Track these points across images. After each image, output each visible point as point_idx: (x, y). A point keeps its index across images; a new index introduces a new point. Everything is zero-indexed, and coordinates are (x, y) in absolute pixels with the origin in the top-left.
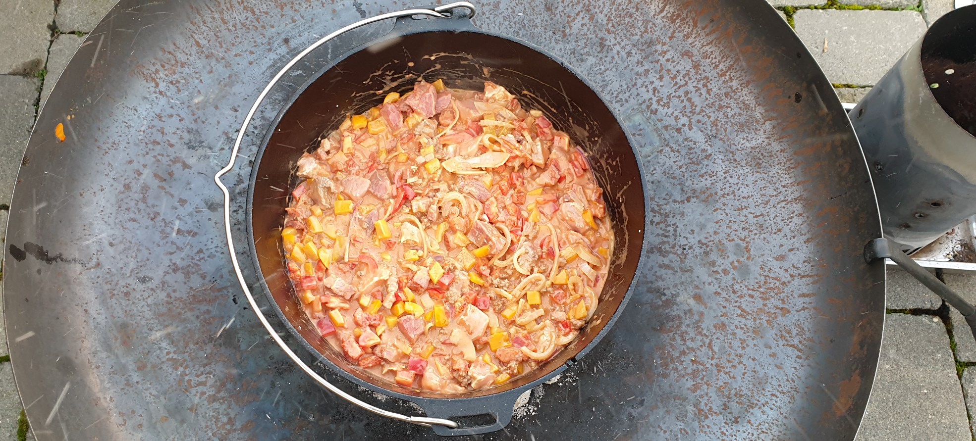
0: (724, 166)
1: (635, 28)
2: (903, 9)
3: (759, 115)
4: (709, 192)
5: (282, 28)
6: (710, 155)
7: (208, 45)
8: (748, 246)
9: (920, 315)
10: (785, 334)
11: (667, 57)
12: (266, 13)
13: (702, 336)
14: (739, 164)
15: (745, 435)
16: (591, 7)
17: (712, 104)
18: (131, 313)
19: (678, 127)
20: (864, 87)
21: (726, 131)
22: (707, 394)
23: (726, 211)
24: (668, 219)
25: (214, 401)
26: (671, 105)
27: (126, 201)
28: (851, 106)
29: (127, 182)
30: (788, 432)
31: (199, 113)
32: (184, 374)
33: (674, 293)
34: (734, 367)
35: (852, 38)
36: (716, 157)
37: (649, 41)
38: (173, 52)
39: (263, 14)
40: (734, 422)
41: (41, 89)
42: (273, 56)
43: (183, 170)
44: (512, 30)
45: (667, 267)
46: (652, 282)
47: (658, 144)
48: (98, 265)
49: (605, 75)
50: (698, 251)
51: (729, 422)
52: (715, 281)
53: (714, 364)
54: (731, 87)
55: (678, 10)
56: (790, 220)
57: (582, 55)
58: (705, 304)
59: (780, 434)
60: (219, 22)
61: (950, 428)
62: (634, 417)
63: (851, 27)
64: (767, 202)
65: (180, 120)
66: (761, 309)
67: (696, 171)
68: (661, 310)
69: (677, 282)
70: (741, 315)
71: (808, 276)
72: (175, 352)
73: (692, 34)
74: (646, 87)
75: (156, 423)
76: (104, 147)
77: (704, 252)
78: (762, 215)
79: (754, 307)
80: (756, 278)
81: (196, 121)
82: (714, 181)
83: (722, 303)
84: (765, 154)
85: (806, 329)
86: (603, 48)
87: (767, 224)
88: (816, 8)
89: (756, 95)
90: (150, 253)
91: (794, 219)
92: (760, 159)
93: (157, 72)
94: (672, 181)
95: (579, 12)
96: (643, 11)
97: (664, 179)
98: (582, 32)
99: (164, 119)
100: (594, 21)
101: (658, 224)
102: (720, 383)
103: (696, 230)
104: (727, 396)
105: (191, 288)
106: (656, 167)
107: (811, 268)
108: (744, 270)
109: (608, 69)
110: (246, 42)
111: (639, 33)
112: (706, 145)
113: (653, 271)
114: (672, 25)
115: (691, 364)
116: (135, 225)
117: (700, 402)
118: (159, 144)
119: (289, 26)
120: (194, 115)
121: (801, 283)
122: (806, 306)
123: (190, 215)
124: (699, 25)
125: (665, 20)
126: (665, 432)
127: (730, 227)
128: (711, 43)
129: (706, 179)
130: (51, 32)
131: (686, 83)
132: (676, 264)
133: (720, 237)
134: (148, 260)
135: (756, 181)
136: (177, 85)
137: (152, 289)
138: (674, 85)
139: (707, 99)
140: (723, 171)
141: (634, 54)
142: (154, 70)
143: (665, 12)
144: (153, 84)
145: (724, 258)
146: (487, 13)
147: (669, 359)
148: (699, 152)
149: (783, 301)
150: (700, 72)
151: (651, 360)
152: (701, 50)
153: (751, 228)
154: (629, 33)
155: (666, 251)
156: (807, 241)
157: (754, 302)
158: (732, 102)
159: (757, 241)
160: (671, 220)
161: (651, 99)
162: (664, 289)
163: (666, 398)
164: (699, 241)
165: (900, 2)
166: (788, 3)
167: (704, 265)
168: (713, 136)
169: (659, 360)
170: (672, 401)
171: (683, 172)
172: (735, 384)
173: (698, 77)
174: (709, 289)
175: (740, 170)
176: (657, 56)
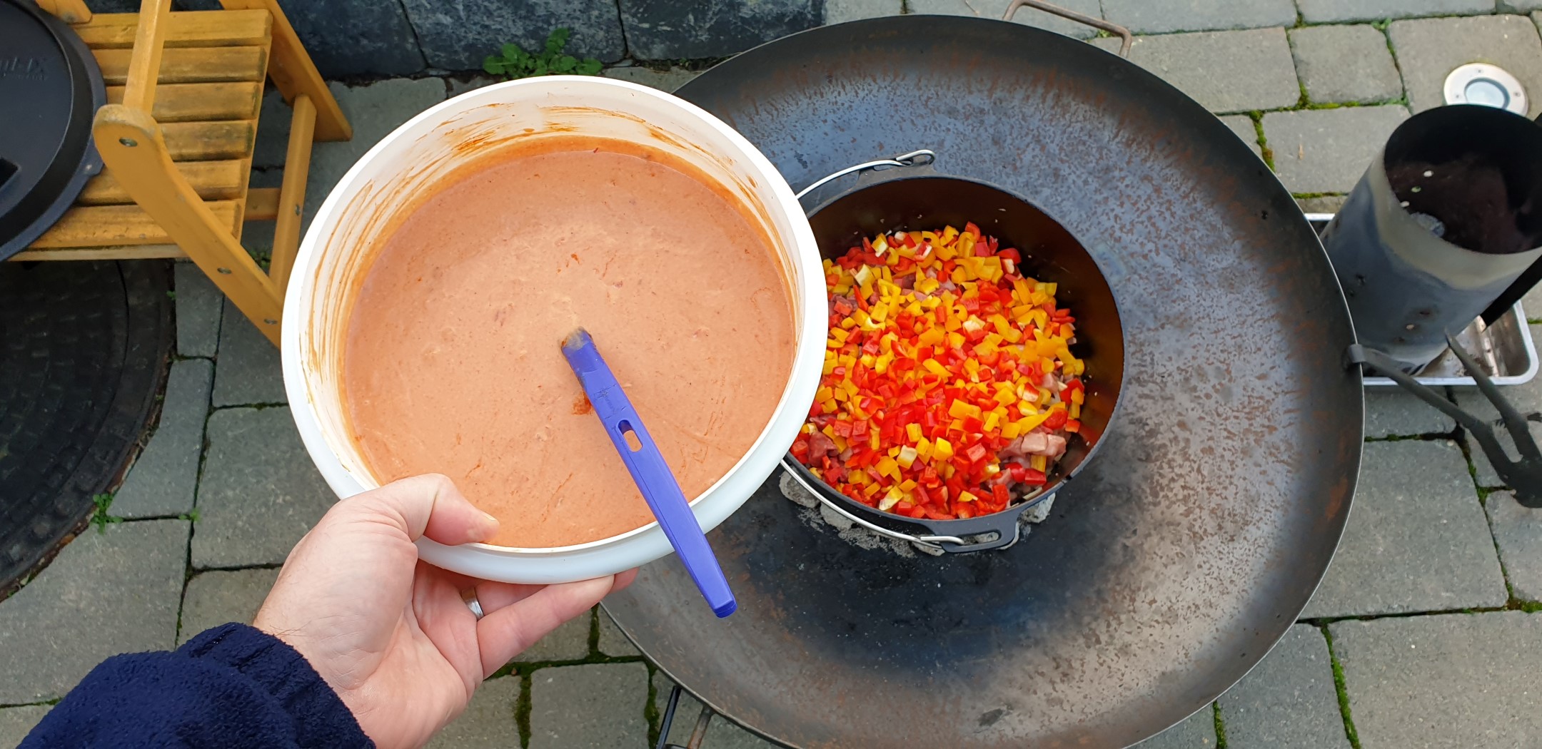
0: (1196, 290)
1: (1089, 155)
2: (1384, 104)
4: (1183, 317)
6: (1181, 279)
8: (1228, 368)
9: (1432, 440)
10: (1273, 451)
11: (1125, 183)
13: (1190, 461)
14: (1211, 286)
15: (1242, 552)
16: (1041, 138)
17: (1178, 227)
19: (1144, 253)
21: (1194, 253)
22: (1200, 517)
23: (1204, 335)
24: (1143, 348)
26: (1135, 231)
28: (1329, 216)
33: (1157, 422)
34: (1225, 488)
35: (1330, 141)
36: (1186, 281)
37: (1105, 168)
40: (1230, 541)
44: (959, 168)
45: (1147, 396)
46: (1132, 414)
47: (1125, 272)
49: (1064, 204)
50: (1177, 377)
51: (1224, 541)
52: (1198, 406)
53: (1205, 487)
54: (1196, 208)
55: (1133, 134)
56: (1269, 338)
57: (1035, 187)
58: (1190, 431)
59: (1276, 546)
62: (1127, 547)
63: (1328, 128)
64: (1244, 322)
66: (1247, 429)
67: (1167, 297)
68: (1145, 440)
69: (1159, 410)
70: (1228, 438)
71: (1291, 392)
73: (1149, 158)
74: (1107, 214)
77: (1184, 379)
78: (1240, 335)
79: (1241, 428)
80: (1239, 399)
82: (1187, 306)
83: (1207, 427)
84: (1237, 274)
85: (1294, 444)
86: (1058, 178)
87: (1246, 345)
88: (1286, 109)
89: (1222, 214)
91: (1273, 337)
92: (1233, 280)
94: (1143, 309)
95: (1029, 144)
96: (1097, 138)
97: (1135, 308)
100: (1046, 151)
101: (1133, 354)
102: (1213, 505)
103: (1174, 357)
104: (1220, 517)
106: (1126, 296)
107: (1293, 384)
108: (1226, 393)
109: (1065, 199)
111: (1094, 161)
112: (1176, 269)
113: (1133, 402)
114: (1128, 150)
115: (1181, 490)
117: (1194, 525)
121: (1286, 400)
122: (1292, 421)
124: (1156, 148)
125: (1120, 145)
126: (1161, 557)
127: (1209, 351)
128: (1171, 165)
129: (1179, 305)
131: (1149, 208)
132: (1156, 394)
133: (1199, 361)
135: (1231, 302)
138: (1136, 211)
139: (1171, 222)
140: (1196, 295)
141: (1091, 182)
143: (1120, 138)
145: (1205, 383)
147: (1158, 488)
148: (1168, 277)
149: (1269, 420)
150: (1162, 195)
151: (1140, 491)
152: (1161, 174)
153: (1230, 350)
154: (1084, 161)
155: (1145, 381)
156: (1288, 357)
157: (1239, 423)
158: (1198, 224)
159: (1237, 363)
160: (1146, 349)
161: (1113, 227)
162: (1147, 419)
163: (1158, 525)
164: (1178, 368)
165: (1382, 96)
166: (1253, 107)
167: (1185, 392)
168: (1181, 260)
169: (1148, 491)
170: (1166, 527)
171: (1154, 299)
172: (1228, 505)
173: (1161, 200)
174: (1193, 415)
175: (1213, 292)
176: (1115, 183)
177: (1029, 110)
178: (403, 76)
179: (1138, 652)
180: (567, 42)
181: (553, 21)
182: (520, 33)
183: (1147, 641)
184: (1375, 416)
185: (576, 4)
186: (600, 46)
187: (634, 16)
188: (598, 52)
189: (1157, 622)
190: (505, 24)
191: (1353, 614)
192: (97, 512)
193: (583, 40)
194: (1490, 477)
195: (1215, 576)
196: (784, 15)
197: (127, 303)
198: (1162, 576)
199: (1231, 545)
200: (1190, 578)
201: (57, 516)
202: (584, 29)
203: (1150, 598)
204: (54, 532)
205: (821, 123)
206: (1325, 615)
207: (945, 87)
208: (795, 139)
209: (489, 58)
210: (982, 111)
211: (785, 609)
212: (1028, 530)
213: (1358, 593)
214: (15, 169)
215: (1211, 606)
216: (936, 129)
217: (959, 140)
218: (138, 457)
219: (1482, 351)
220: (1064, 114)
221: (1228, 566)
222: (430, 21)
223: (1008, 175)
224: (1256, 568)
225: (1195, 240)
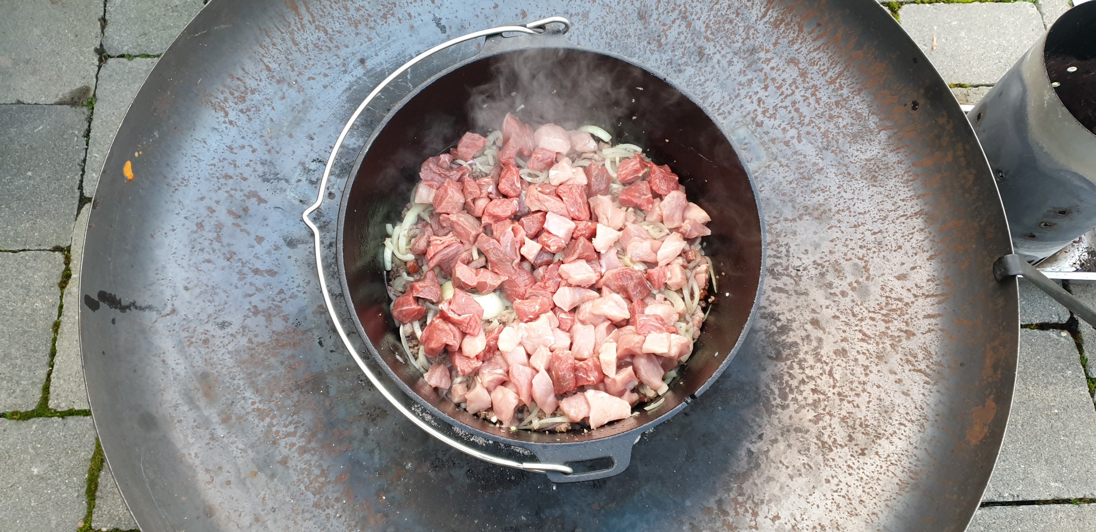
0: (837, 181)
1: (735, 34)
3: (873, 125)
4: (822, 209)
5: (357, 47)
6: (822, 169)
7: (279, 69)
8: (866, 266)
9: (1047, 330)
10: (911, 358)
11: (771, 65)
12: (339, 32)
13: (822, 363)
14: (853, 178)
15: (873, 468)
16: (688, 14)
17: (822, 114)
18: (212, 361)
19: (786, 139)
20: (977, 86)
21: (837, 142)
22: (830, 426)
23: (842, 229)
24: (779, 239)
25: (305, 452)
26: (778, 116)
27: (200, 240)
29: (199, 220)
30: (919, 463)
31: (273, 143)
32: (271, 425)
33: (790, 318)
34: (858, 395)
35: (963, 34)
36: (828, 171)
37: (751, 48)
38: (241, 78)
39: (336, 33)
40: (860, 454)
41: (91, 119)
42: (349, 78)
43: (259, 205)
44: (603, 41)
45: (780, 290)
46: (765, 308)
47: (765, 158)
48: (174, 311)
49: (706, 86)
50: (813, 272)
51: (855, 454)
52: (833, 304)
53: (836, 393)
54: (841, 95)
55: (782, 14)
56: (911, 236)
57: (679, 65)
58: (824, 330)
59: (910, 465)
60: (290, 44)
61: (1084, 449)
62: (753, 453)
63: (961, 21)
64: (885, 218)
65: (254, 151)
66: (883, 333)
67: (807, 186)
68: (776, 337)
69: (793, 306)
70: (863, 340)
71: (933, 295)
72: (260, 402)
73: (797, 40)
74: (750, 97)
75: (244, 478)
76: (174, 183)
77: (820, 273)
78: (880, 231)
79: (876, 331)
80: (877, 300)
81: (269, 151)
82: (827, 197)
83: (841, 327)
84: (881, 166)
85: (933, 353)
86: (702, 57)
87: (886, 241)
89: (869, 103)
90: (228, 297)
91: (915, 235)
92: (876, 172)
93: (226, 100)
94: (782, 198)
95: (675, 20)
96: (744, 17)
97: (773, 196)
98: (679, 41)
99: (235, 151)
100: (692, 28)
101: (770, 244)
102: (844, 413)
103: (810, 249)
104: (851, 427)
105: (273, 332)
106: (765, 183)
107: (935, 287)
108: (864, 292)
109: (708, 80)
110: (320, 64)
111: (741, 40)
112: (817, 158)
114: (776, 31)
115: (811, 393)
116: (210, 266)
117: (823, 434)
118: (231, 178)
119: (365, 45)
120: (267, 145)
121: (926, 304)
122: (932, 328)
123: (268, 253)
124: (805, 30)
125: (768, 25)
126: (787, 467)
127: (847, 246)
128: (819, 48)
129: (819, 195)
130: (98, 56)
131: (793, 93)
132: (790, 288)
133: (836, 256)
134: (226, 303)
135: (872, 196)
136: (248, 113)
137: (232, 335)
138: (780, 95)
139: (816, 109)
140: (837, 186)
141: (735, 63)
142: (222, 99)
143: (768, 17)
144: (222, 114)
145: (842, 279)
146: (576, 24)
147: (788, 390)
148: (810, 166)
149: (907, 324)
150: (808, 80)
151: (768, 392)
152: (808, 56)
153: (870, 246)
154: (730, 41)
155: (780, 274)
156: (930, 258)
157: (875, 326)
158: (843, 111)
159: (876, 260)
160: (783, 240)
161: (756, 110)
162: (779, 314)
163: (786, 431)
164: (814, 262)
167: (821, 287)
168: (824, 148)
169: (777, 392)
170: (793, 434)
171: (793, 188)
172: (860, 414)
173: (806, 85)
174: (827, 313)
175: (855, 185)
176: (760, 65)
195: (843, 493)
198: (786, 489)
199: (861, 458)
200: (817, 493)
203: (773, 513)
215: (839, 530)
217: (604, 13)
221: (857, 483)
223: (651, 53)
224: (888, 488)
225: (839, 128)
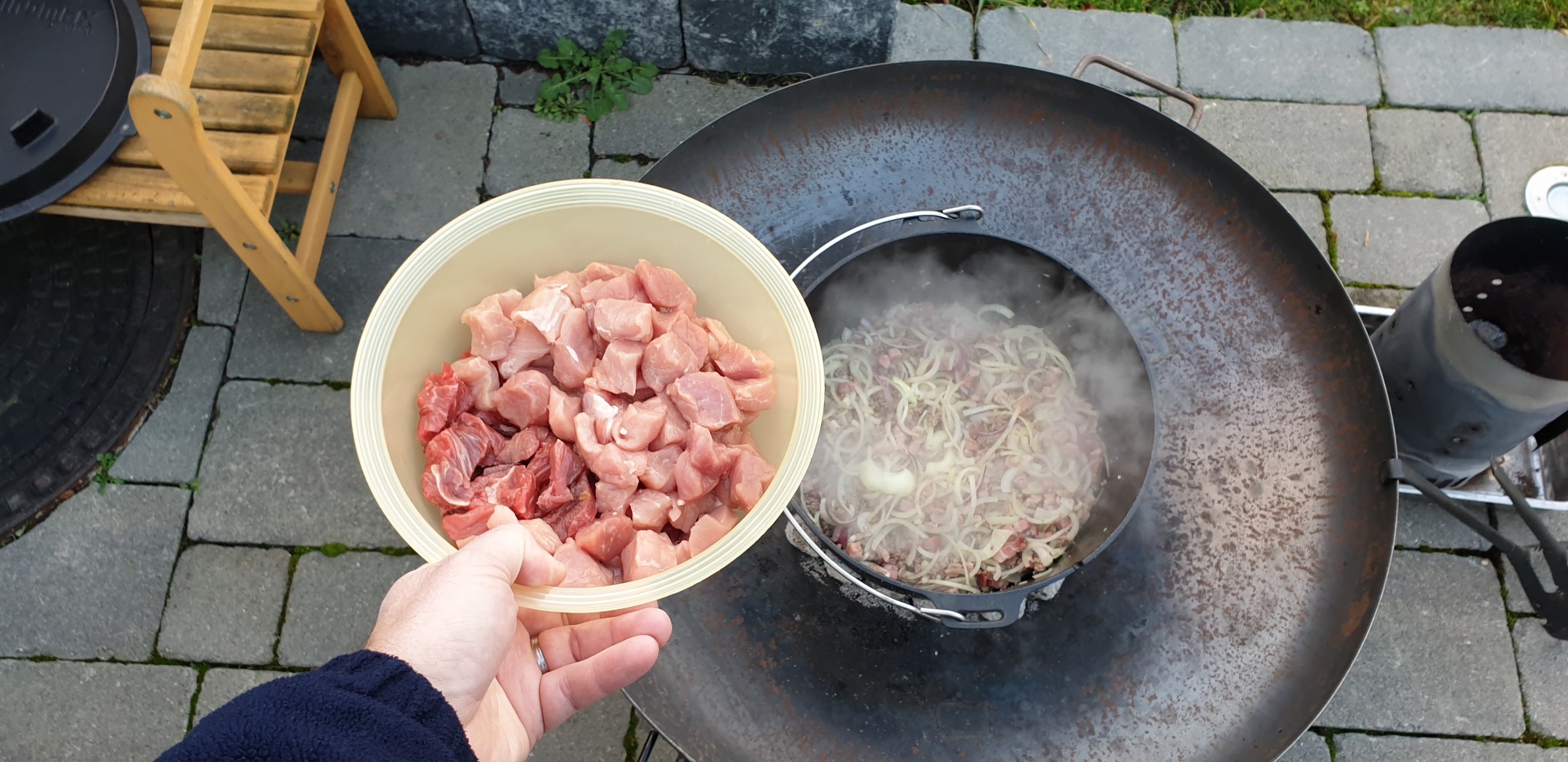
0: (1238, 378)
1: (1144, 225)
2: (1461, 198)
4: (1221, 405)
5: (767, 215)
6: (1224, 365)
8: (1261, 464)
9: (1466, 556)
10: (1297, 556)
11: (1178, 258)
12: (753, 200)
13: (1210, 556)
14: (1254, 376)
15: (1251, 657)
16: (1097, 201)
17: (1227, 310)
19: (1189, 333)
20: (1406, 289)
21: (1241, 340)
22: (1213, 616)
23: (1240, 426)
24: (1176, 432)
26: (1182, 309)
28: (1389, 312)
33: (1181, 510)
34: (1243, 588)
36: (1229, 367)
37: (1159, 240)
40: (1240, 644)
44: (1009, 222)
45: (1174, 482)
46: (1157, 499)
47: (1167, 351)
49: (1110, 274)
50: (1208, 467)
51: (1235, 644)
52: (1225, 499)
53: (1221, 585)
54: (1248, 294)
55: (1192, 209)
56: (1307, 438)
57: (1085, 252)
58: (1214, 524)
59: (1287, 656)
61: (1496, 686)
62: (1134, 637)
63: (1398, 217)
64: (1284, 418)
66: (1273, 530)
67: (1208, 381)
68: (1166, 528)
69: (1185, 499)
70: (1252, 536)
71: (1323, 497)
73: (1206, 235)
74: (1155, 289)
77: (1215, 469)
78: (1278, 431)
79: (1266, 528)
80: (1269, 498)
82: (1227, 394)
83: (1232, 522)
84: (1282, 367)
85: (1319, 551)
86: (1109, 245)
87: (1282, 441)
88: (1357, 193)
89: (1275, 303)
91: (1311, 437)
92: (1277, 372)
94: (1181, 391)
95: (1084, 206)
96: (1154, 208)
97: (1173, 389)
100: (1100, 215)
101: (1165, 436)
102: (1227, 604)
103: (1207, 444)
104: (1234, 619)
107: (1327, 489)
108: (1256, 490)
109: (1113, 268)
111: (1149, 231)
112: (1220, 354)
113: (1160, 487)
114: (1185, 224)
115: (1197, 585)
117: (1206, 624)
119: (775, 213)
121: (1316, 505)
122: (1320, 528)
124: (1214, 226)
125: (1177, 219)
126: (1167, 652)
127: (1243, 443)
128: (1227, 245)
129: (1219, 391)
130: (479, 195)
131: (1199, 287)
132: (1184, 481)
133: (1232, 452)
135: (1272, 395)
138: (1186, 289)
139: (1221, 305)
140: (1237, 383)
141: (1143, 253)
143: (1178, 211)
145: (1235, 476)
147: (1174, 579)
148: (1211, 362)
149: (1297, 523)
150: (1214, 275)
151: (1155, 580)
152: (1217, 254)
153: (1265, 445)
154: (1138, 231)
155: (1174, 466)
156: (1325, 460)
157: (1265, 523)
158: (1249, 309)
159: (1271, 459)
160: (1180, 433)
161: (1160, 302)
162: (1171, 506)
163: (1169, 618)
164: (1210, 457)
165: (1459, 189)
166: (1323, 186)
167: (1214, 482)
168: (1227, 345)
169: (1163, 580)
170: (1176, 621)
172: (1243, 607)
173: (1213, 281)
174: (1219, 508)
175: (1255, 383)
176: (1168, 257)
177: (1087, 172)
178: (456, 59)
179: (1132, 748)
180: (625, 44)
181: (613, 21)
182: (578, 29)
183: (1141, 738)
184: (1409, 525)
185: (638, 7)
186: (658, 52)
187: (696, 24)
188: (655, 57)
189: (1155, 719)
190: (563, 18)
191: (1361, 727)
192: (99, 471)
193: (642, 44)
194: (1521, 603)
195: (1220, 679)
196: (849, 40)
197: (152, 262)
198: (1165, 672)
200: (1195, 678)
201: (60, 471)
202: (643, 33)
203: (1151, 692)
204: (54, 486)
205: (872, 161)
206: (1331, 725)
207: (1003, 138)
208: (843, 174)
209: (544, 51)
210: (1039, 167)
211: (776, 660)
212: (1034, 607)
213: (1369, 707)
214: (50, 121)
215: (1212, 710)
216: (990, 180)
217: (1012, 194)
218: (146, 420)
219: (1530, 470)
220: (1124, 179)
221: (1235, 671)
222: (488, 8)
223: (1058, 236)
224: (1265, 676)
225: (1243, 325)
